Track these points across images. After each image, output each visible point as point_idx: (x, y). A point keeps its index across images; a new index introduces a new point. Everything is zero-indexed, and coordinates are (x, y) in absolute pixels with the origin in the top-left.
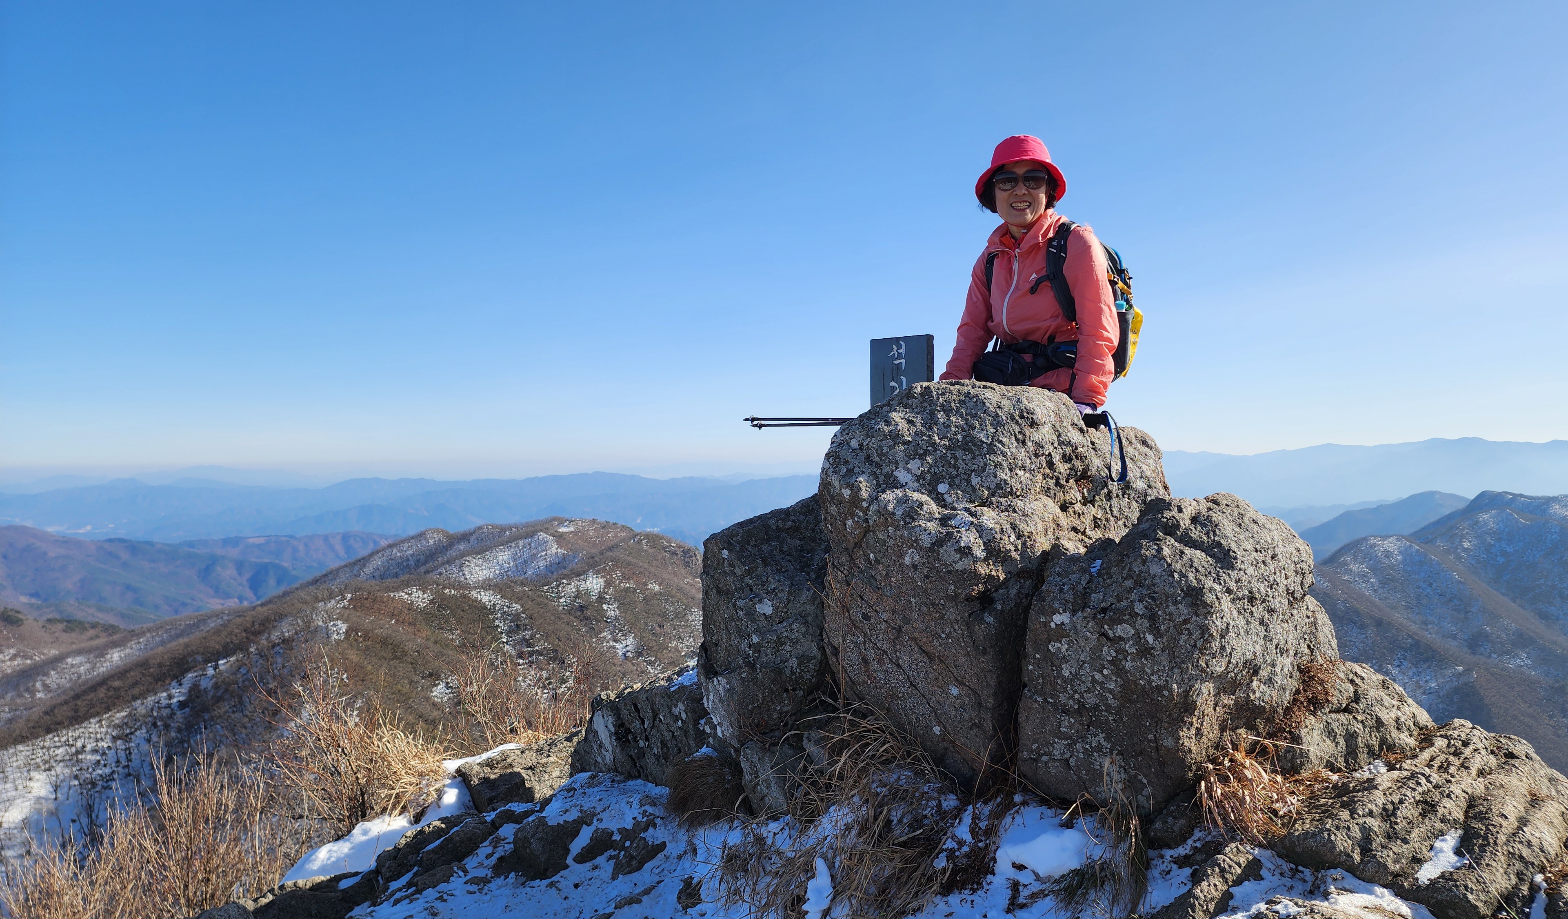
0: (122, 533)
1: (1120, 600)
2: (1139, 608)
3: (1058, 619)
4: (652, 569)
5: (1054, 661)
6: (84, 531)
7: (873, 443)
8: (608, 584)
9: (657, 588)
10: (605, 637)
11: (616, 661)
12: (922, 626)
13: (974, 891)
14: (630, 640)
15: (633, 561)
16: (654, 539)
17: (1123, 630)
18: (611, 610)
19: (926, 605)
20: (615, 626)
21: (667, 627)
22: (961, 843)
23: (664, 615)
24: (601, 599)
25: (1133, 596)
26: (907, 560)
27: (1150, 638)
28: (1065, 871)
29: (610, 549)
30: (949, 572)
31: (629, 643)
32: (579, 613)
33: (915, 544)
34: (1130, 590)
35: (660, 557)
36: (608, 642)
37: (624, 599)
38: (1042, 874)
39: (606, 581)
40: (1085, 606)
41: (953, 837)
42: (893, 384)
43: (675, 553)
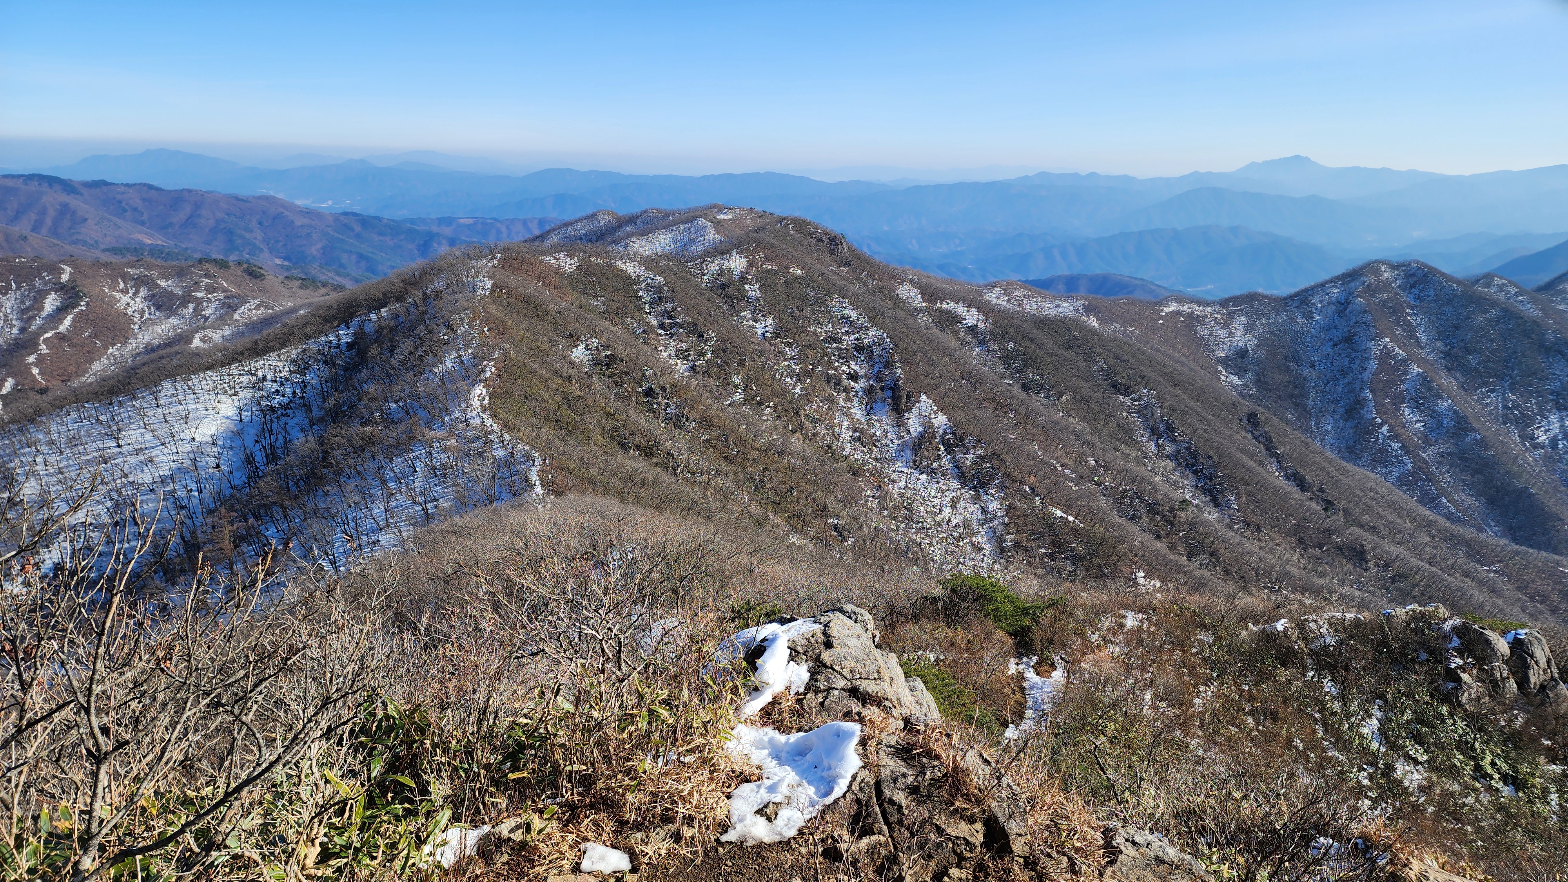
0: (357, 209)
4: (796, 254)
6: (326, 205)
8: (751, 265)
9: (799, 272)
10: (745, 317)
11: (755, 340)
14: (770, 321)
15: (778, 244)
16: (801, 225)
18: (752, 290)
20: (756, 306)
21: (807, 311)
23: (804, 299)
24: (743, 279)
31: (768, 324)
32: (720, 291)
35: (805, 242)
36: (748, 322)
37: (765, 281)
39: (748, 262)
43: (820, 240)
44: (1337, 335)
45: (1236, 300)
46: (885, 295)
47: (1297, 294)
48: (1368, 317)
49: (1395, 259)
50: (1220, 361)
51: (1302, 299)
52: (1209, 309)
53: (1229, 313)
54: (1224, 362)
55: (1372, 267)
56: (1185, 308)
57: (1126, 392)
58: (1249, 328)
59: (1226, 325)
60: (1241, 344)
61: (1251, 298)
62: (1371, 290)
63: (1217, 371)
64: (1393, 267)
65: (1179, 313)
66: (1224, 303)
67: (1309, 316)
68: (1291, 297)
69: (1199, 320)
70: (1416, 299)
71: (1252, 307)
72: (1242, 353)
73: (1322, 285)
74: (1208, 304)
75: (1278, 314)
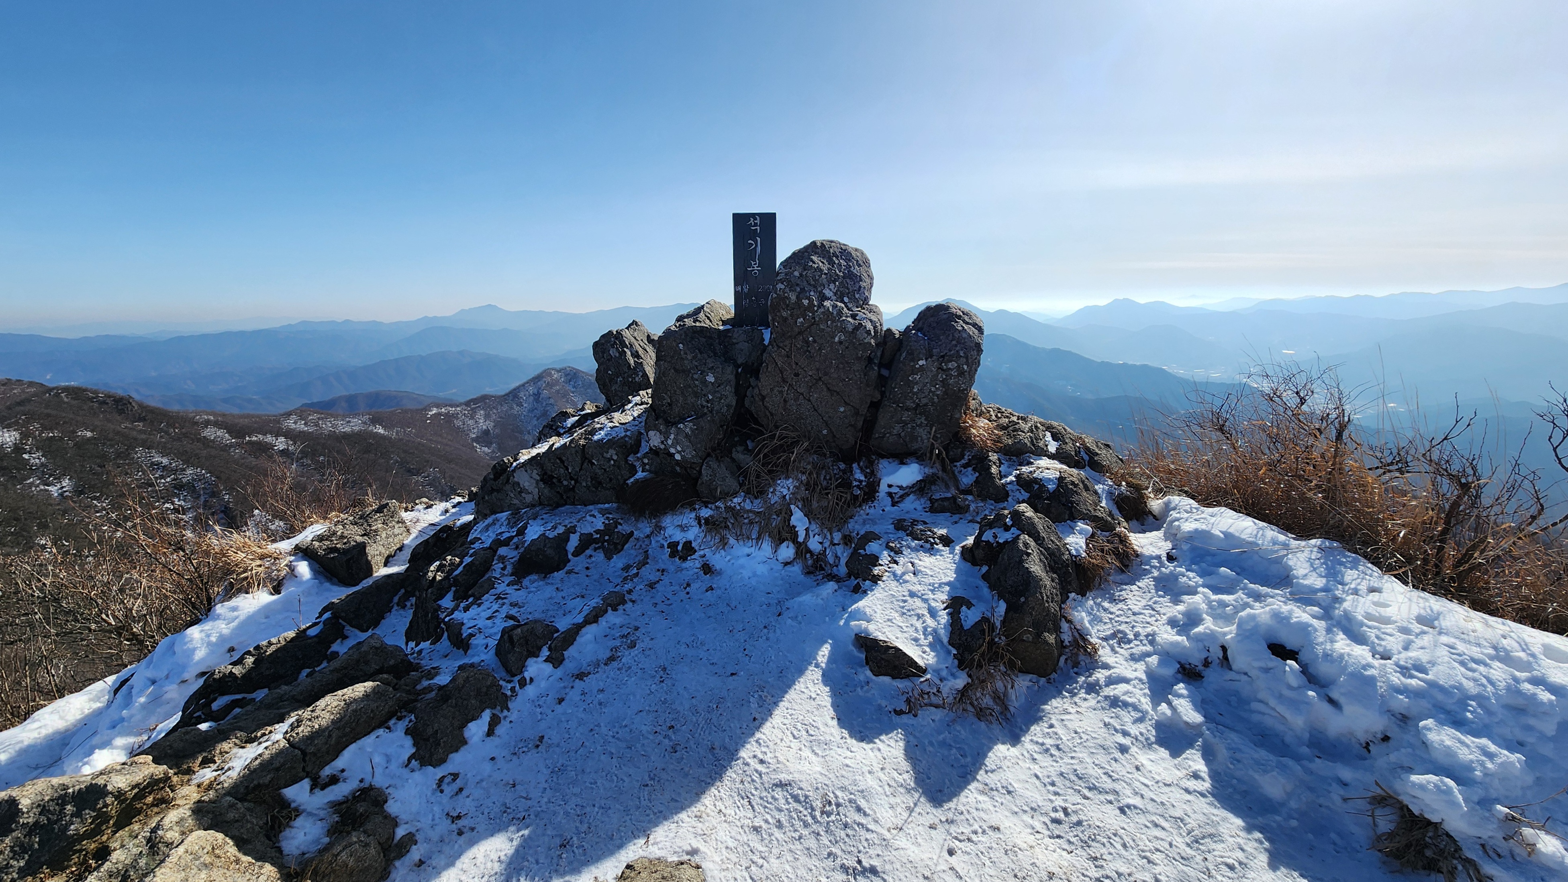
1: (950, 351)
2: (962, 354)
3: (921, 363)
4: (79, 418)
5: (910, 384)
7: (809, 273)
8: (25, 436)
9: (89, 434)
10: (32, 484)
11: (52, 502)
12: (836, 376)
13: (873, 502)
14: (66, 482)
15: (54, 412)
16: (76, 392)
17: (952, 365)
18: (35, 459)
19: (842, 363)
20: (43, 471)
21: (109, 467)
22: (861, 481)
23: (104, 457)
24: (19, 450)
25: (958, 348)
26: (837, 339)
27: (965, 367)
28: (915, 482)
29: (19, 404)
30: (860, 344)
31: (64, 484)
33: (843, 330)
34: (956, 346)
35: (85, 407)
36: (38, 486)
37: (46, 447)
38: (904, 486)
39: (21, 434)
40: (931, 356)
41: (855, 480)
42: (750, 241)
43: (104, 403)
44: (538, 413)
45: (475, 401)
46: (192, 440)
47: (510, 392)
48: (552, 401)
49: (558, 367)
50: (474, 440)
51: (514, 394)
52: (458, 409)
53: (472, 409)
54: (476, 440)
55: (547, 372)
56: (443, 410)
57: (418, 474)
58: (487, 417)
59: (472, 418)
60: (484, 427)
61: (484, 398)
62: (550, 385)
63: (473, 447)
64: (559, 371)
65: (440, 414)
66: (467, 404)
67: (520, 405)
68: (507, 395)
69: (455, 416)
70: (574, 387)
71: (485, 403)
72: (486, 432)
73: (523, 385)
74: (458, 406)
75: (502, 405)
